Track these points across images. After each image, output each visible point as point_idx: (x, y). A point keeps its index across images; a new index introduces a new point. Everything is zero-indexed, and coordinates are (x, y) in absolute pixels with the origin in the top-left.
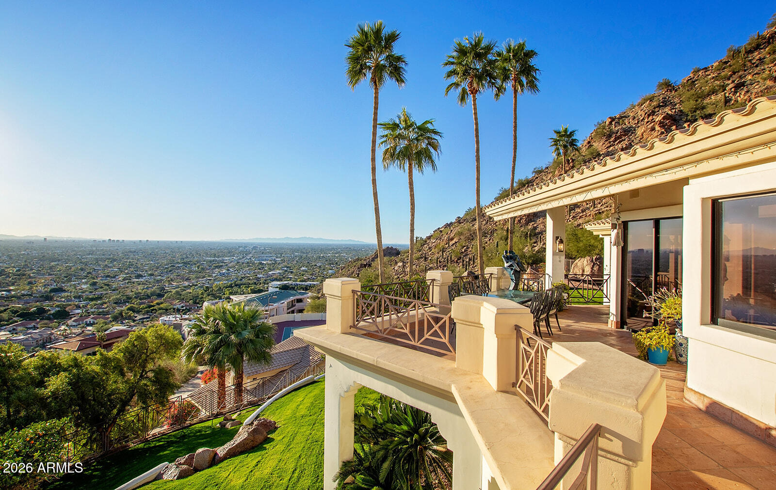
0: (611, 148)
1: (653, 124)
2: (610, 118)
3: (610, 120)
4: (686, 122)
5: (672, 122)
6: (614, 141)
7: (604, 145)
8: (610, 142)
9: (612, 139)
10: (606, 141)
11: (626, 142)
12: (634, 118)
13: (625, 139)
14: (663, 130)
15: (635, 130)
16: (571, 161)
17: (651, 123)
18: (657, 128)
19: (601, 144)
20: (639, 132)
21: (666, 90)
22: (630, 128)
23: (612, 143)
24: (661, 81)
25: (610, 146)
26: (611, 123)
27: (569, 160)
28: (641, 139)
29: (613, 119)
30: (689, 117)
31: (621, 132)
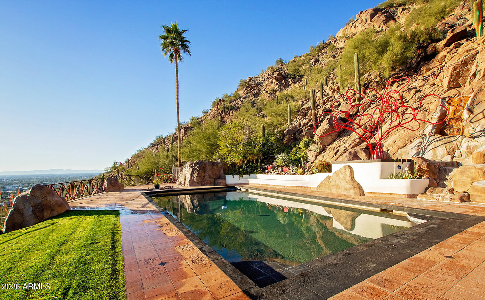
0: (248, 94)
1: (272, 79)
2: (249, 77)
3: (249, 79)
4: (290, 78)
5: (282, 78)
6: (250, 90)
7: (244, 93)
8: (248, 91)
9: (249, 89)
10: (245, 90)
11: (257, 90)
12: (263, 78)
13: (256, 89)
14: (277, 83)
15: (262, 84)
16: (222, 101)
17: (271, 79)
18: (274, 81)
19: (243, 92)
20: (265, 84)
21: (280, 65)
22: (259, 83)
23: (249, 91)
24: (278, 60)
25: (248, 93)
26: (250, 80)
27: (221, 101)
28: (265, 89)
29: (251, 79)
30: (291, 76)
31: (254, 84)
